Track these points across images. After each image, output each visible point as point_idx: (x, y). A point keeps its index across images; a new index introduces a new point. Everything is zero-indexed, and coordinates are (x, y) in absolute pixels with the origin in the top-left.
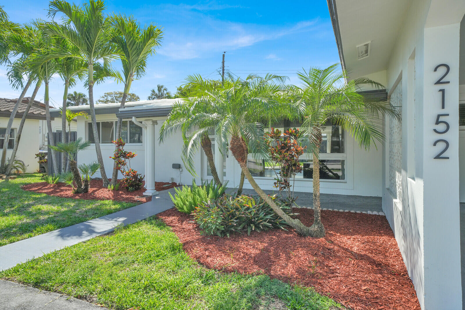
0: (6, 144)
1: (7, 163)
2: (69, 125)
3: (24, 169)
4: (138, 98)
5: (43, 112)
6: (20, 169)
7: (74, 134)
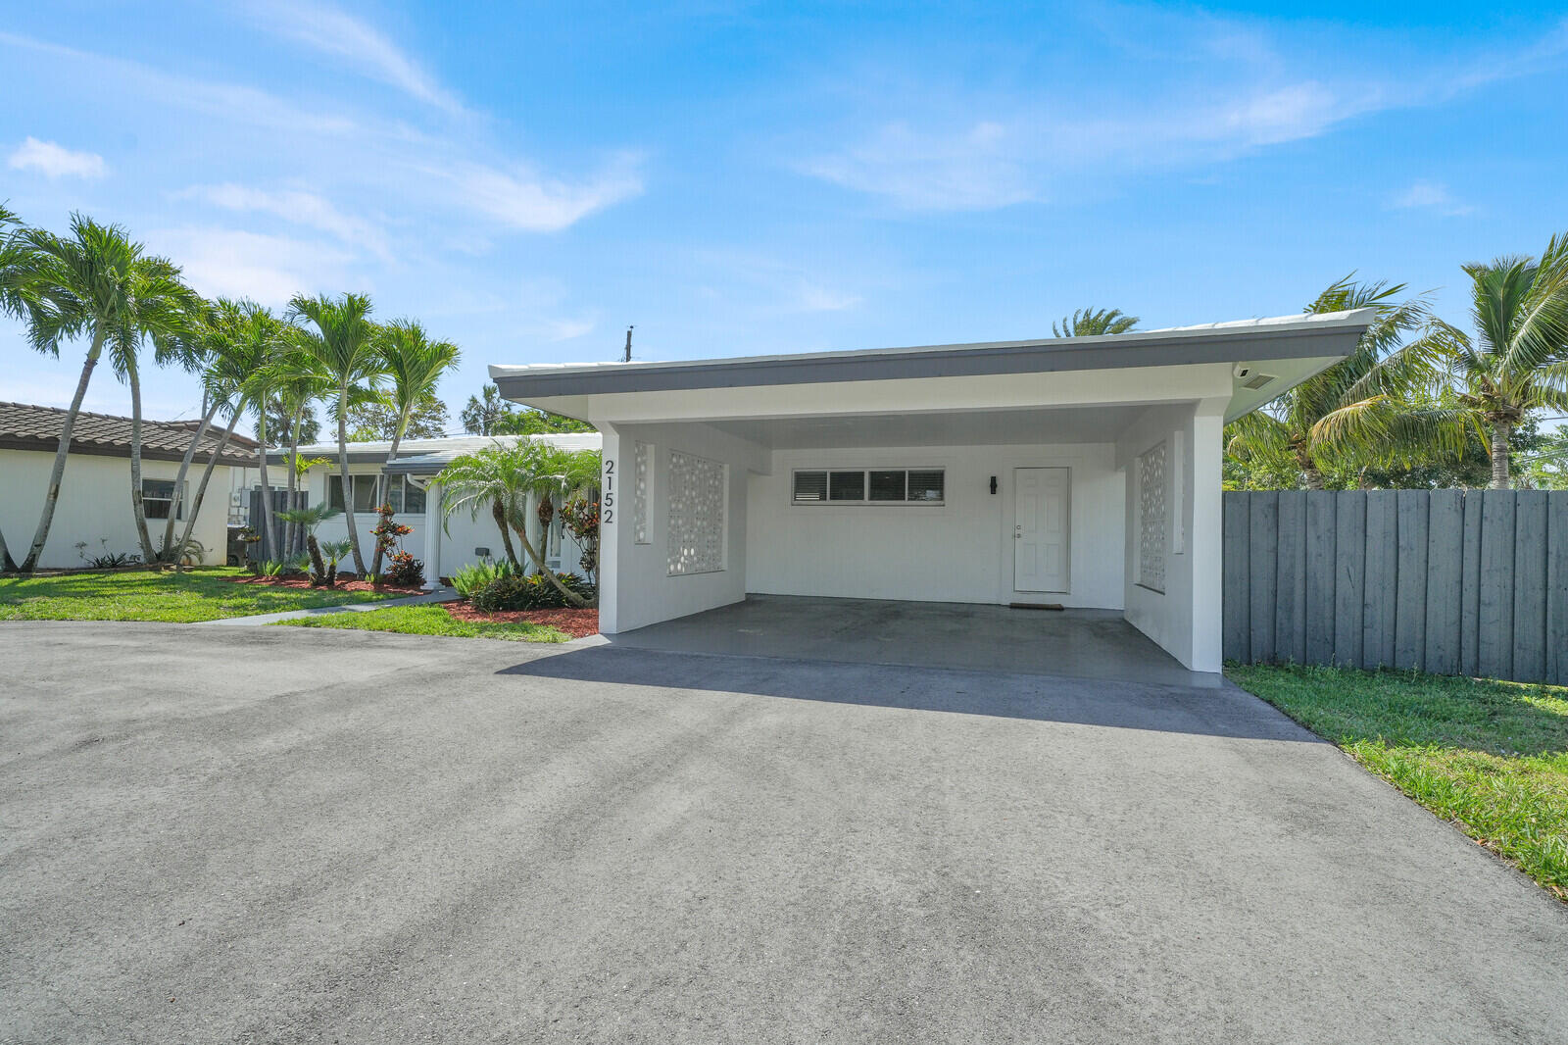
0: (173, 511)
1: (174, 544)
2: (299, 480)
3: (201, 559)
4: (443, 406)
5: (237, 451)
6: (193, 557)
7: (304, 495)
